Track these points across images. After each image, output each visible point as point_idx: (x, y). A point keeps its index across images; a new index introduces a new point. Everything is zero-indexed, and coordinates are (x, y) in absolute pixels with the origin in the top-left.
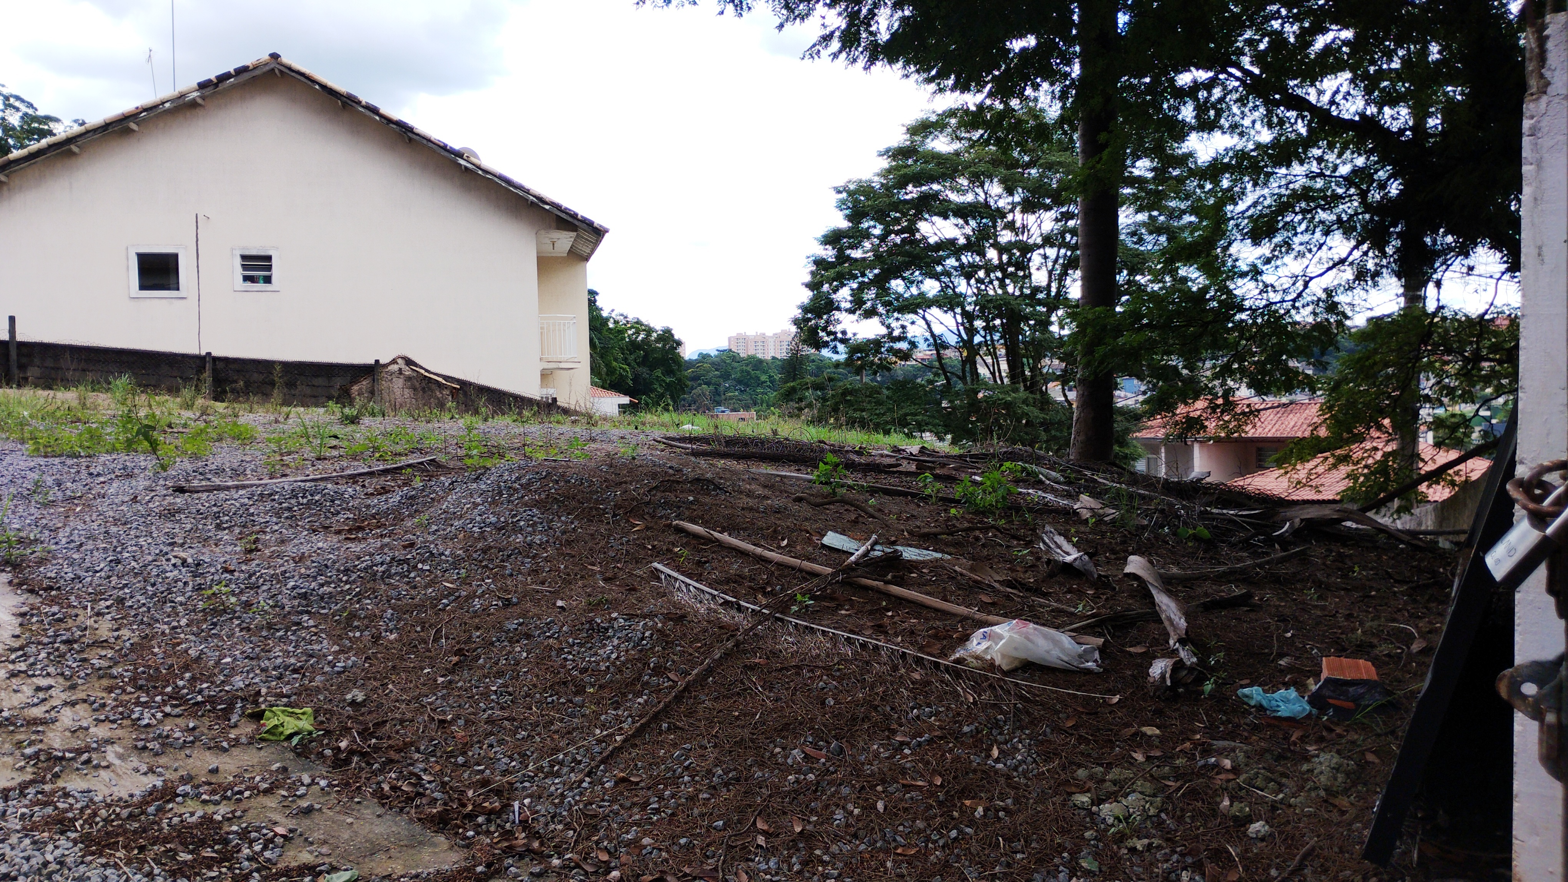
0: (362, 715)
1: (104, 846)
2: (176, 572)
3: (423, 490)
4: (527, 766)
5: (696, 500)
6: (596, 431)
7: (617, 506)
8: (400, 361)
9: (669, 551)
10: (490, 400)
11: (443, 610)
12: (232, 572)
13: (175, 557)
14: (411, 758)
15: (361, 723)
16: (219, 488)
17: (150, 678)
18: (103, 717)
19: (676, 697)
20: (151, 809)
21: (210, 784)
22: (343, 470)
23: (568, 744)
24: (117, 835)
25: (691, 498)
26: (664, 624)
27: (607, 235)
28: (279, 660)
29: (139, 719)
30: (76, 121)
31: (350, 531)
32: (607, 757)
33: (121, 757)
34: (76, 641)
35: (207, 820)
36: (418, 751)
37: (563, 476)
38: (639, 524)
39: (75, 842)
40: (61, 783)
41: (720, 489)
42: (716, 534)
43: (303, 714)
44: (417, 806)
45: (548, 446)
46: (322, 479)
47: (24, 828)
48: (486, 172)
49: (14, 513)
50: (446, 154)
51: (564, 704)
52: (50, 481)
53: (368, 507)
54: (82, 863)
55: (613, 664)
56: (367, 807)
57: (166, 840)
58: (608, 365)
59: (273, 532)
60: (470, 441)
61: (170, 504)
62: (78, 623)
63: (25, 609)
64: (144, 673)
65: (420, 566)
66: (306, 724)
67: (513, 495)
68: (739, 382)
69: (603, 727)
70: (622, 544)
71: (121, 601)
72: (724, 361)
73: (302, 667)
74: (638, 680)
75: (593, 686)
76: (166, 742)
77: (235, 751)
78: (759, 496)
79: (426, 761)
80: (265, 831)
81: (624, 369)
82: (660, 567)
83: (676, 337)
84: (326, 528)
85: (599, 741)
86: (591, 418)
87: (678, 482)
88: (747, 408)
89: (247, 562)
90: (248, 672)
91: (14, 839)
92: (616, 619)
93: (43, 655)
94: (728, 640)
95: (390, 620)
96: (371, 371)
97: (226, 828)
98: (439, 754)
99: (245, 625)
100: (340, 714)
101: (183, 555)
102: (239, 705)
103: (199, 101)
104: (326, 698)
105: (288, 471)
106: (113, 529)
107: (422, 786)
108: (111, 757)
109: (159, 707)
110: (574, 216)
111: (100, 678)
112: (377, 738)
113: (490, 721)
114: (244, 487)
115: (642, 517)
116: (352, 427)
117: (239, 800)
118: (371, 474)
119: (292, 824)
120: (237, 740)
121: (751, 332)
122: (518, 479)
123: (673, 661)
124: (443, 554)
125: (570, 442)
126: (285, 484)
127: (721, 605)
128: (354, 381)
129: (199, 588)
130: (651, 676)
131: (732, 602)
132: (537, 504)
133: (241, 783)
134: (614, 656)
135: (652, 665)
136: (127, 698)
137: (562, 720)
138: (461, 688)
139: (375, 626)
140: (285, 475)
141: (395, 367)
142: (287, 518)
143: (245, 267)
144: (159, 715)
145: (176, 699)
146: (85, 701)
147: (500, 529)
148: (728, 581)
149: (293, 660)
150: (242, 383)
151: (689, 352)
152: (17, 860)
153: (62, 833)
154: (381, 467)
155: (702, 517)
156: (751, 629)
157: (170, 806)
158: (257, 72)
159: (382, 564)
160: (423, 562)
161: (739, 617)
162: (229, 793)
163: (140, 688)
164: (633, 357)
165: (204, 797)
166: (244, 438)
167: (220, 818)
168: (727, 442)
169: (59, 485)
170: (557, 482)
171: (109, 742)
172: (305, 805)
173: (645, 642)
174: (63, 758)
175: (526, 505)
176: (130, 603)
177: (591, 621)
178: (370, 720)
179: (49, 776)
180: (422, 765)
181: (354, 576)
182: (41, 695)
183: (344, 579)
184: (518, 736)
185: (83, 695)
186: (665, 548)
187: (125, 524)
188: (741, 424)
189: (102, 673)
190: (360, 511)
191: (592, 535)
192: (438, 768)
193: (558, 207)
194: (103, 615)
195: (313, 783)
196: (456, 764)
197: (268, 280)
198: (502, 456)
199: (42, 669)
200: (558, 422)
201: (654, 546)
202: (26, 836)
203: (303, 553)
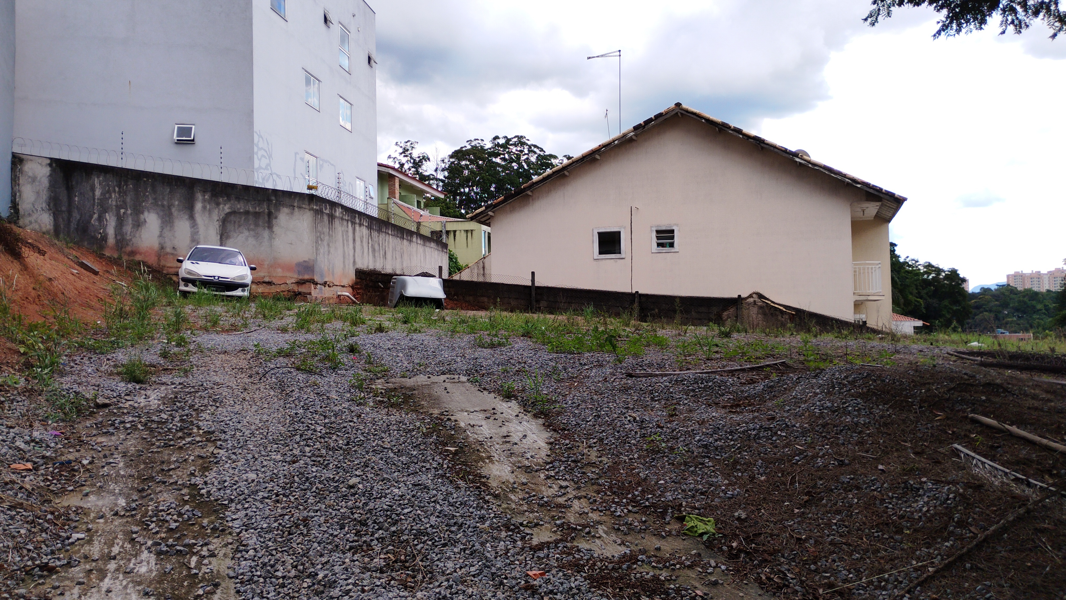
0: (745, 527)
1: (601, 584)
2: (630, 425)
3: (778, 382)
4: (861, 579)
5: (988, 400)
6: (900, 345)
7: (922, 401)
8: (754, 296)
9: (966, 436)
10: (818, 323)
11: (796, 464)
12: (662, 428)
13: (630, 416)
14: (779, 561)
15: (745, 532)
16: (651, 375)
17: (619, 488)
18: (595, 508)
19: (977, 545)
20: (624, 566)
21: (656, 557)
22: (724, 367)
23: (891, 568)
24: (607, 579)
25: (984, 398)
26: (965, 490)
27: (905, 203)
28: (692, 486)
29: (615, 512)
30: (565, 156)
31: (732, 407)
32: (923, 582)
33: (606, 533)
34: (579, 462)
35: (656, 578)
36: (783, 556)
37: (879, 376)
38: (941, 415)
39: (586, 579)
40: (575, 544)
41: (1009, 392)
42: (1007, 426)
43: (709, 521)
44: (785, 593)
45: (863, 355)
46: (712, 372)
47: (559, 566)
48: (814, 164)
49: (544, 384)
50: (787, 155)
51: (887, 539)
52: (560, 367)
53: (742, 391)
54: (590, 591)
55: (925, 514)
56: (752, 588)
57: (633, 587)
58: (905, 298)
59: (685, 404)
60: (807, 350)
61: (625, 384)
62: (580, 451)
63: (552, 440)
64: (616, 484)
65: (779, 433)
66: (710, 528)
67: (843, 388)
68: (1017, 310)
69: (918, 559)
70: (927, 428)
71: (601, 440)
72: (1003, 294)
73: (706, 492)
74: (945, 529)
75: (908, 529)
76: (631, 528)
77: (670, 539)
78: (1043, 399)
79: (789, 564)
80: (690, 592)
81: (918, 302)
82: (959, 447)
83: (961, 276)
84: (717, 404)
85: (916, 569)
86: (895, 335)
87: (972, 385)
88: (1026, 330)
89: (670, 422)
90: (674, 491)
91: (554, 571)
92: (925, 482)
93: (562, 468)
94: (1020, 507)
95: (760, 467)
96: (737, 302)
97: (667, 585)
98: (797, 561)
99: (671, 461)
100: (731, 525)
101: (634, 415)
102: (670, 511)
103: (634, 138)
104: (722, 513)
105: (690, 367)
106: (595, 397)
107: (787, 580)
108: (601, 532)
109: (625, 506)
110: (880, 190)
111: (593, 484)
112: (756, 544)
113: (832, 543)
114: (666, 375)
115: (943, 410)
116: (725, 340)
117: (673, 570)
118: (743, 370)
119: (706, 590)
120: (670, 532)
121: (1027, 270)
122: (846, 377)
123: (974, 519)
124: (795, 426)
125: (879, 353)
126: (690, 374)
127: (1013, 480)
128: (725, 310)
129: (643, 436)
130: (955, 527)
131: (1022, 479)
132: (860, 395)
133: (674, 559)
134: (925, 509)
135: (956, 519)
136: (607, 498)
137: (886, 550)
138: (811, 518)
139: (751, 470)
140: (689, 369)
141: (751, 300)
142: (692, 396)
143: (658, 238)
144: (626, 511)
145: (634, 502)
146: (585, 497)
147: (834, 412)
148: (1018, 463)
149: (700, 487)
150: (657, 310)
151: (972, 286)
152: (557, 583)
153: (578, 572)
154: (748, 366)
155: (993, 413)
156: (1040, 501)
157: (635, 566)
158: (668, 116)
159: (754, 429)
160: (781, 431)
161: (1028, 491)
162: (668, 564)
163: (614, 493)
164: (925, 291)
165: (653, 564)
166: (661, 345)
167: (663, 578)
168: (1010, 356)
169: (565, 370)
170: (875, 381)
171: (599, 523)
172: (713, 579)
173: (949, 502)
174: (576, 529)
175: (852, 396)
176: (606, 442)
177: (906, 482)
178: (751, 531)
179: (569, 538)
180: (786, 567)
181: (736, 436)
182: (563, 491)
183: (730, 437)
184: (853, 557)
185: (584, 494)
186: (963, 434)
187: (601, 394)
188: (1021, 343)
189: (593, 482)
190: (737, 394)
191: (903, 420)
192: (797, 570)
193: (867, 185)
194: (592, 447)
195: (717, 566)
196: (809, 569)
197: (672, 245)
198: (831, 362)
199: (562, 476)
200: (869, 339)
201: (953, 432)
202: (560, 571)
203: (704, 419)
